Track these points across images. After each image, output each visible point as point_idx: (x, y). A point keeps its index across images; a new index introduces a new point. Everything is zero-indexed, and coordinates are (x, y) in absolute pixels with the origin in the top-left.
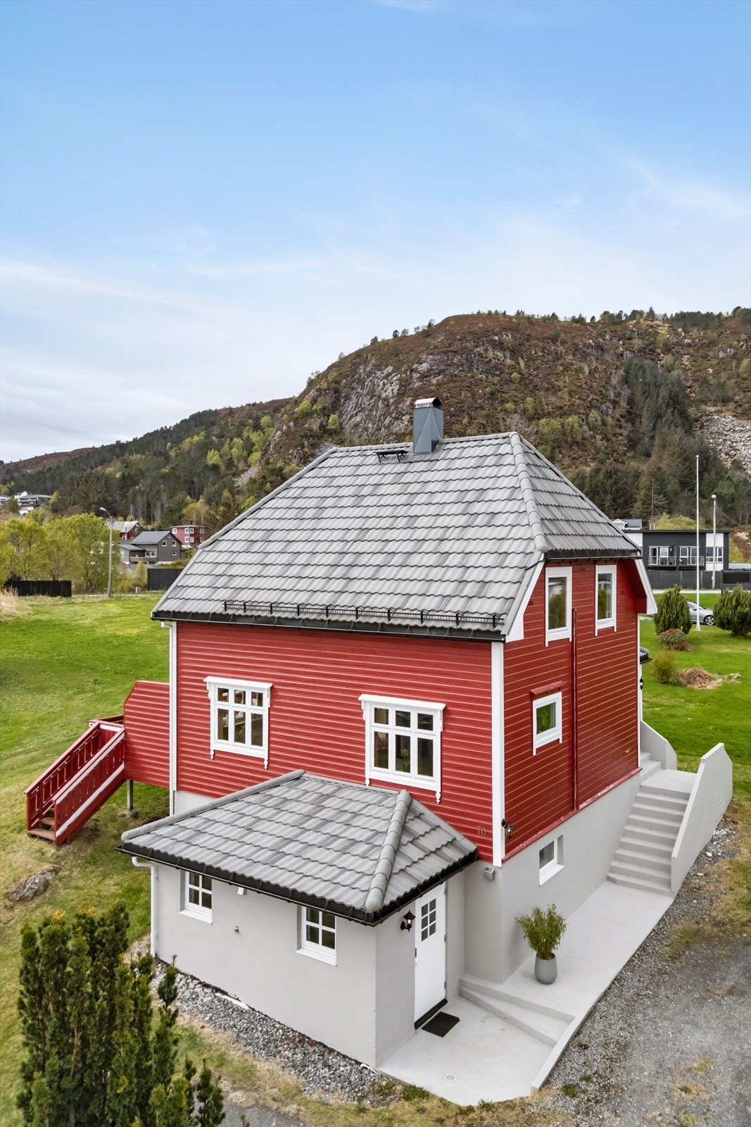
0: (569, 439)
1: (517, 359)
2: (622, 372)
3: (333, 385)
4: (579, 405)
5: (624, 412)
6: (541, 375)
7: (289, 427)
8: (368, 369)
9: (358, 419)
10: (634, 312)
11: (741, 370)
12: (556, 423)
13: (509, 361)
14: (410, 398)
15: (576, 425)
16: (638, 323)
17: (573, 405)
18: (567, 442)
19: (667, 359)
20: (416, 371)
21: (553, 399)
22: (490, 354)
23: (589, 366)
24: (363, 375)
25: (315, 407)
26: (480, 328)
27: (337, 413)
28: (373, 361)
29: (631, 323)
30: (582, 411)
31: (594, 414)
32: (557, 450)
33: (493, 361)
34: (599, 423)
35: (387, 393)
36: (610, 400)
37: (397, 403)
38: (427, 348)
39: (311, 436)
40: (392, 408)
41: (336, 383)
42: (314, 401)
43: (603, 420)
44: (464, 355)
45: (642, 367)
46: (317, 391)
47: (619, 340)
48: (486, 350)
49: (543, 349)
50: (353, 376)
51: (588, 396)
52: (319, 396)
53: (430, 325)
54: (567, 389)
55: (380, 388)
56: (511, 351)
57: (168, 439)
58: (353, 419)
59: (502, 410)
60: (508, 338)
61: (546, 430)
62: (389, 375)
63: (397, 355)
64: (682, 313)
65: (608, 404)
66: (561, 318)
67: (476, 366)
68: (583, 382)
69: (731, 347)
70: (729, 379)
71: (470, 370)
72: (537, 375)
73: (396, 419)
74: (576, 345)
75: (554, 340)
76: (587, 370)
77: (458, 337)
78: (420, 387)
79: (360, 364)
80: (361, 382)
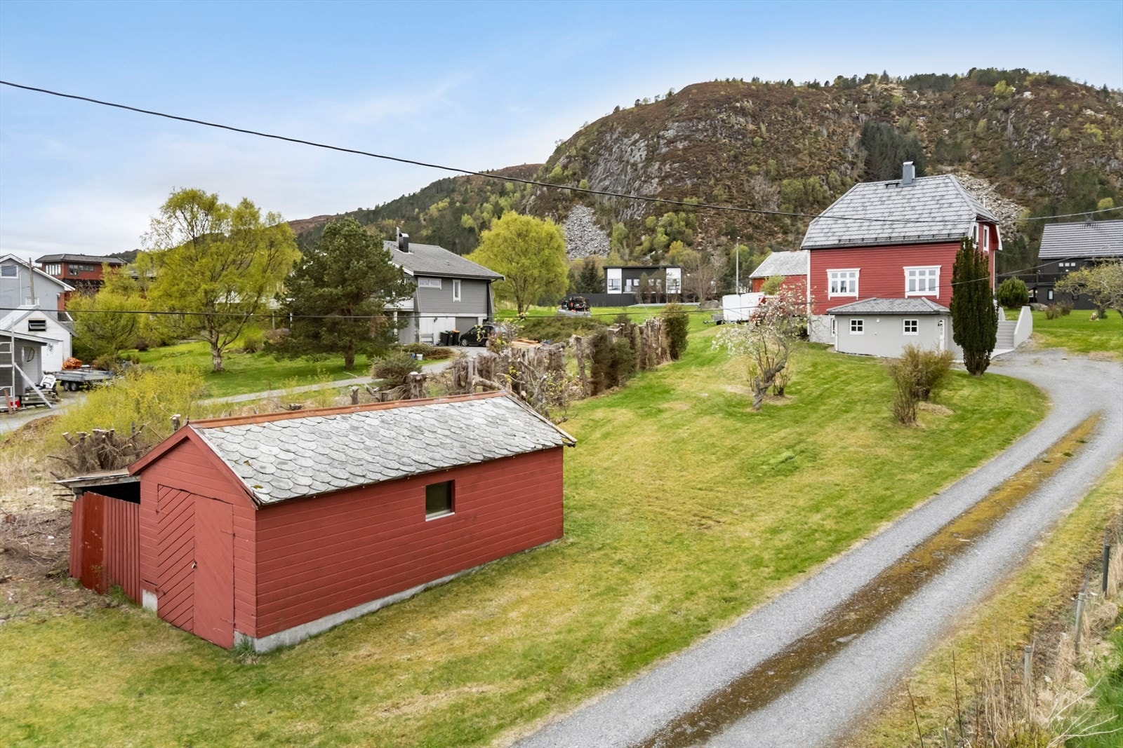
0: (811, 199)
1: (758, 124)
2: (858, 134)
3: (582, 152)
4: (819, 166)
5: (862, 172)
6: (781, 139)
7: (542, 192)
8: (614, 137)
9: (607, 183)
10: (868, 76)
11: (978, 130)
12: (798, 183)
13: (751, 127)
14: (658, 163)
15: (817, 185)
16: (872, 86)
17: (813, 166)
18: (808, 201)
19: (903, 121)
20: (663, 137)
21: (793, 161)
22: (733, 120)
23: (828, 129)
24: (610, 142)
25: (566, 173)
26: (722, 96)
27: (587, 178)
28: (620, 129)
29: (865, 86)
30: (822, 172)
31: (834, 175)
32: (799, 209)
33: (736, 127)
34: (839, 183)
35: (635, 159)
36: (848, 162)
37: (645, 167)
38: (672, 116)
39: (564, 199)
40: (641, 172)
41: (584, 150)
42: (565, 167)
43: (842, 181)
44: (708, 122)
45: (878, 129)
46: (567, 157)
47: (854, 103)
48: (729, 116)
49: (782, 114)
50: (600, 144)
51: (827, 158)
52: (569, 162)
53: (670, 94)
54: (806, 152)
55: (628, 154)
56: (752, 117)
57: (415, 205)
58: (602, 184)
59: (745, 172)
60: (748, 104)
61: (788, 190)
62: (636, 141)
63: (643, 123)
64: (916, 76)
65: (846, 165)
66: (797, 84)
67: (719, 131)
68: (822, 144)
69: (967, 107)
70: (965, 139)
71: (714, 135)
72: (778, 139)
73: (645, 182)
74: (814, 109)
75: (793, 104)
76: (825, 133)
77: (702, 104)
78: (667, 153)
79: (606, 132)
80: (609, 149)
